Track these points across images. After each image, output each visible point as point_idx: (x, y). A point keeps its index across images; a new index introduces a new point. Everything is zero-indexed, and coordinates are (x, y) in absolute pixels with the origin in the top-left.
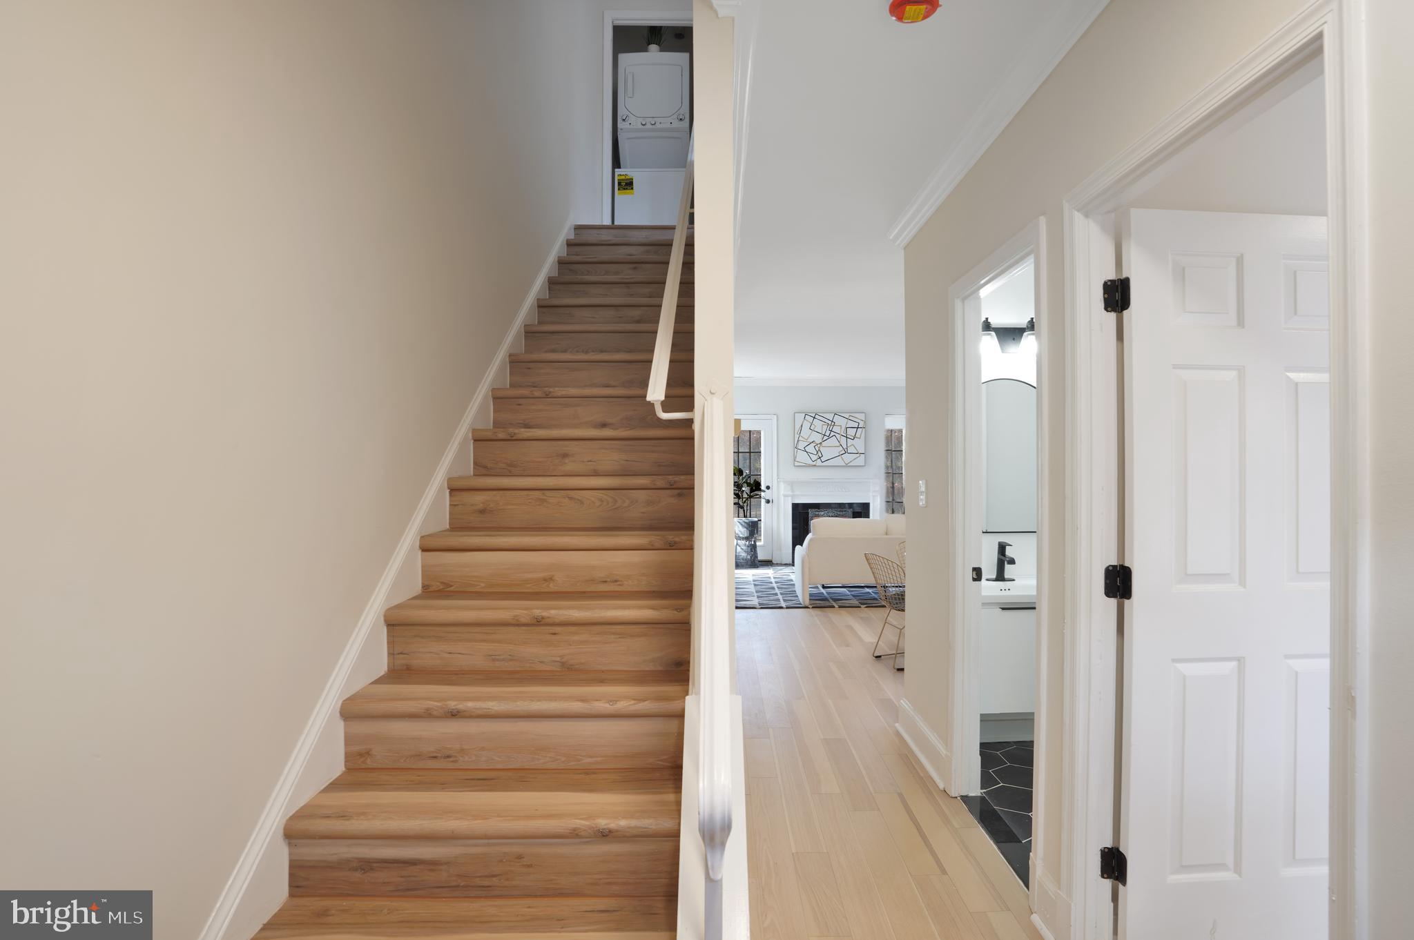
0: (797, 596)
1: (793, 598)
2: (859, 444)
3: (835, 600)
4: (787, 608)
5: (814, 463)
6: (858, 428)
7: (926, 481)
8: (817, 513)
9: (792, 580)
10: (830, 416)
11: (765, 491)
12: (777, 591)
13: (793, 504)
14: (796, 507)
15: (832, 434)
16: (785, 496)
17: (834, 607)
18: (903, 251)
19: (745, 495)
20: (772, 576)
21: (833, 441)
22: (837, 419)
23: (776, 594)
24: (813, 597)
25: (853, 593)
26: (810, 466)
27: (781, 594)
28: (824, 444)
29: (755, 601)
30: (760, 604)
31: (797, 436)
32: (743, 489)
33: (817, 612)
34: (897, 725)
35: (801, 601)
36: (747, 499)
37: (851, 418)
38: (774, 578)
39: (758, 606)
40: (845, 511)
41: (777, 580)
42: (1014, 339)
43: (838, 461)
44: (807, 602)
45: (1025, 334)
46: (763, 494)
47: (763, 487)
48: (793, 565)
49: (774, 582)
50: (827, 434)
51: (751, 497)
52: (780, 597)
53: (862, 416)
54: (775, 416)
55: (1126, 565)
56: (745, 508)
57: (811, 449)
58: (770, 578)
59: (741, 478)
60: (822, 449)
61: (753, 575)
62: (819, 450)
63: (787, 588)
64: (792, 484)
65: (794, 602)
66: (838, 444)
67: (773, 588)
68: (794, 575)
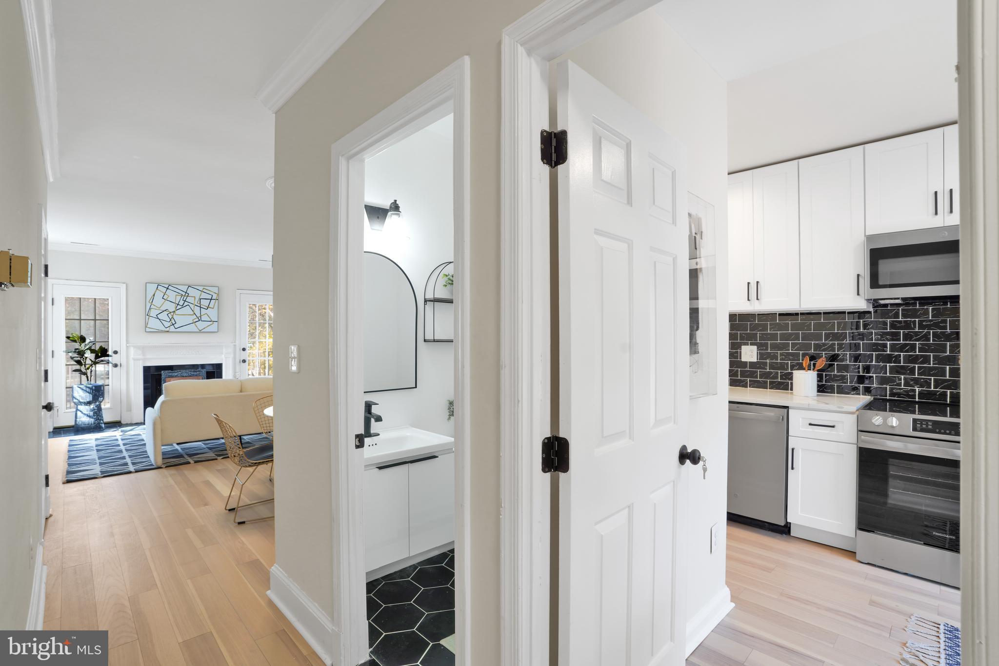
0: (148, 457)
1: (144, 460)
2: (213, 313)
3: (190, 455)
4: (137, 471)
5: (167, 329)
6: (211, 299)
7: (298, 346)
8: (170, 374)
9: (143, 440)
10: (184, 288)
11: (111, 356)
12: (125, 454)
13: (144, 367)
14: (147, 369)
15: (186, 304)
16: (134, 360)
17: (189, 463)
18: (274, 115)
19: (88, 362)
20: (119, 438)
21: (186, 310)
22: (190, 291)
23: (124, 458)
24: (166, 456)
25: (209, 446)
26: (162, 332)
27: (130, 456)
28: (177, 312)
29: (97, 469)
30: (102, 472)
31: (148, 305)
32: (86, 355)
33: (172, 471)
34: (269, 592)
35: (153, 462)
36: (91, 365)
37: (204, 290)
38: (122, 440)
39: (100, 475)
40: (199, 371)
41: (125, 442)
42: (378, 217)
43: (192, 328)
44: (160, 462)
45: (389, 213)
46: (110, 359)
47: (110, 352)
48: (144, 424)
49: (121, 445)
50: (181, 303)
51: (95, 363)
52: (128, 460)
53: (215, 290)
54: (125, 285)
55: (561, 435)
56: (89, 375)
57: (164, 316)
58: (117, 440)
59: (83, 345)
60: (175, 316)
61: (96, 439)
62: (172, 317)
63: (137, 448)
64: (143, 349)
65: (144, 464)
66: (192, 313)
67: (121, 451)
68: (145, 433)
